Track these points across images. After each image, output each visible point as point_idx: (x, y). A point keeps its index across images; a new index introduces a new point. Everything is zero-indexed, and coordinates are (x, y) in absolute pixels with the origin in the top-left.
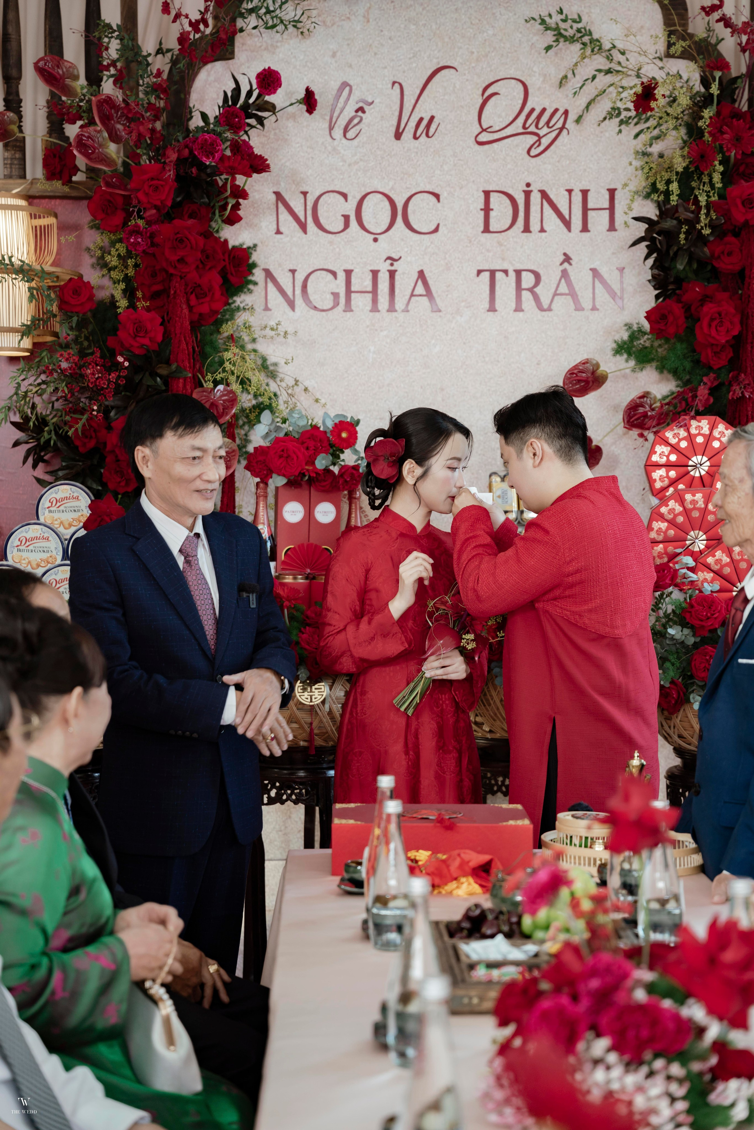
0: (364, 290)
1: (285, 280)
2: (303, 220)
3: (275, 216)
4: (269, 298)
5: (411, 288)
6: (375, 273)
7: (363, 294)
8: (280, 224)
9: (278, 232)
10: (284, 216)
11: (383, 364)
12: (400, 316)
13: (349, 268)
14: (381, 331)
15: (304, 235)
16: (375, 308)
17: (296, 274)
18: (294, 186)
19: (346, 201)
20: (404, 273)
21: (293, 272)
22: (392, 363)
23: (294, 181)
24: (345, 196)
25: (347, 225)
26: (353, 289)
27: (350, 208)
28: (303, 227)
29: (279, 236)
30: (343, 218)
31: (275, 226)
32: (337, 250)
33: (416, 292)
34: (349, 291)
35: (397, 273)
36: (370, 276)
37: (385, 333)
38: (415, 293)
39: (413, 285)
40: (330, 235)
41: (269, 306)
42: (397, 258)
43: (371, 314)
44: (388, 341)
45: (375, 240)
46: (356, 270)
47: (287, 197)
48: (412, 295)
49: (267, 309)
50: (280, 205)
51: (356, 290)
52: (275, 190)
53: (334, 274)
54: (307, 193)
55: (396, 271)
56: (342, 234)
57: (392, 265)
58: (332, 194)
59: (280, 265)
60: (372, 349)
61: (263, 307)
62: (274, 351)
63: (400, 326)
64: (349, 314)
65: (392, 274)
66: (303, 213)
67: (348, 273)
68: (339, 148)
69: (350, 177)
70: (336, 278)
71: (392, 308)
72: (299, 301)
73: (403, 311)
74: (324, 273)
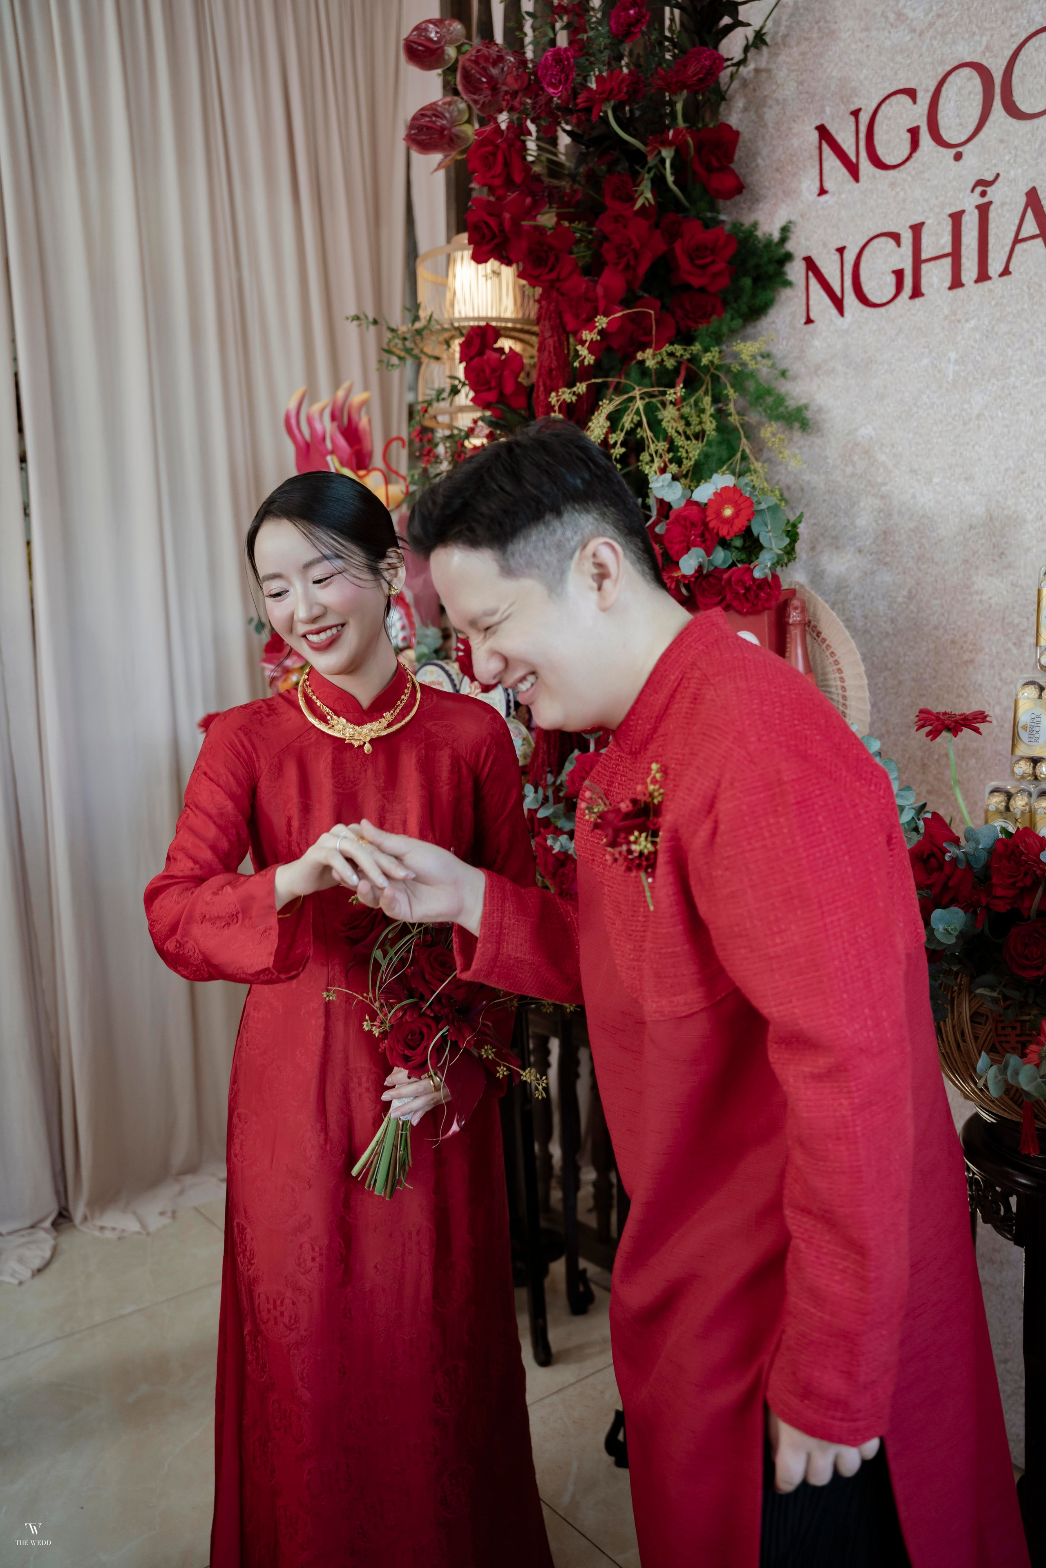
0: (940, 253)
1: (830, 269)
2: (853, 159)
3: (818, 167)
4: (811, 303)
5: (1015, 228)
6: (956, 218)
7: (938, 262)
8: (825, 178)
9: (822, 192)
10: (832, 161)
11: (970, 379)
12: (996, 284)
13: (917, 220)
14: (967, 321)
15: (855, 185)
16: (956, 283)
17: (846, 253)
18: (843, 107)
19: (915, 102)
20: (1003, 204)
21: (841, 250)
22: (983, 374)
23: (842, 98)
24: (911, 93)
25: (915, 144)
26: (924, 256)
27: (917, 114)
28: (853, 170)
29: (824, 198)
30: (908, 136)
31: (818, 184)
32: (902, 194)
33: (1023, 234)
34: (917, 262)
35: (992, 207)
36: (947, 226)
37: (972, 323)
38: (1020, 237)
39: (1017, 222)
40: (891, 173)
41: (812, 316)
42: (991, 178)
43: (952, 293)
44: (978, 336)
45: (958, 157)
46: (928, 222)
47: (832, 129)
48: (1017, 241)
49: (809, 321)
50: (825, 146)
51: (929, 256)
52: (818, 124)
53: (896, 237)
54: (859, 110)
55: (990, 203)
56: (908, 164)
57: (983, 194)
58: (893, 99)
59: (825, 245)
60: (953, 355)
61: (804, 320)
62: (819, 386)
63: (997, 304)
64: (918, 301)
65: (983, 210)
66: (854, 148)
67: (917, 229)
68: (906, 11)
69: (921, 55)
70: (899, 244)
71: (983, 276)
72: (850, 299)
73: (1001, 275)
74: (883, 239)
